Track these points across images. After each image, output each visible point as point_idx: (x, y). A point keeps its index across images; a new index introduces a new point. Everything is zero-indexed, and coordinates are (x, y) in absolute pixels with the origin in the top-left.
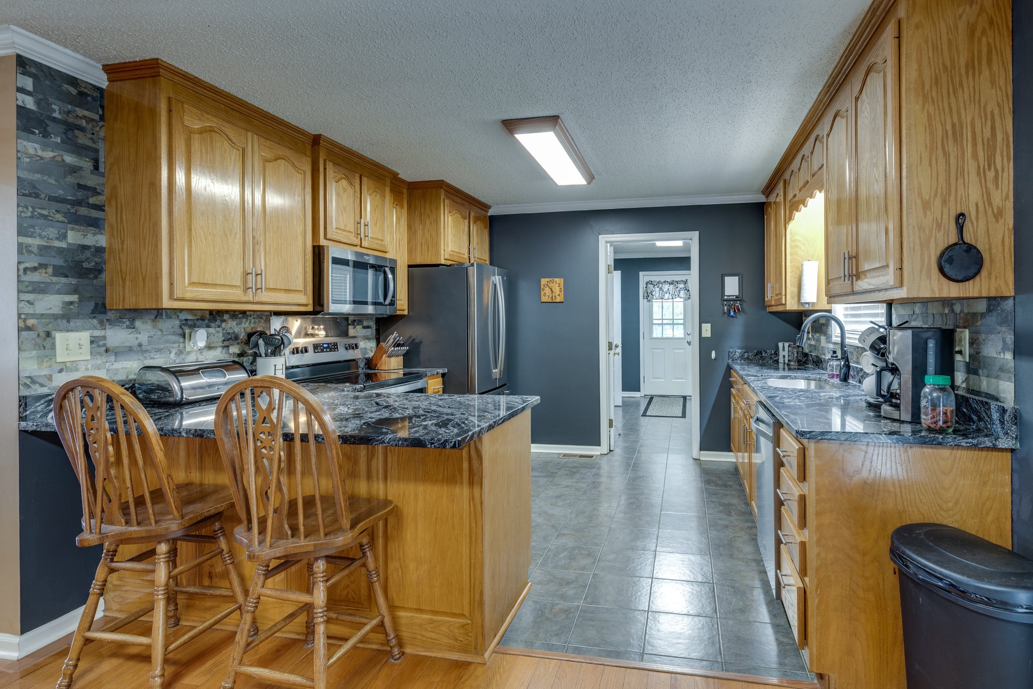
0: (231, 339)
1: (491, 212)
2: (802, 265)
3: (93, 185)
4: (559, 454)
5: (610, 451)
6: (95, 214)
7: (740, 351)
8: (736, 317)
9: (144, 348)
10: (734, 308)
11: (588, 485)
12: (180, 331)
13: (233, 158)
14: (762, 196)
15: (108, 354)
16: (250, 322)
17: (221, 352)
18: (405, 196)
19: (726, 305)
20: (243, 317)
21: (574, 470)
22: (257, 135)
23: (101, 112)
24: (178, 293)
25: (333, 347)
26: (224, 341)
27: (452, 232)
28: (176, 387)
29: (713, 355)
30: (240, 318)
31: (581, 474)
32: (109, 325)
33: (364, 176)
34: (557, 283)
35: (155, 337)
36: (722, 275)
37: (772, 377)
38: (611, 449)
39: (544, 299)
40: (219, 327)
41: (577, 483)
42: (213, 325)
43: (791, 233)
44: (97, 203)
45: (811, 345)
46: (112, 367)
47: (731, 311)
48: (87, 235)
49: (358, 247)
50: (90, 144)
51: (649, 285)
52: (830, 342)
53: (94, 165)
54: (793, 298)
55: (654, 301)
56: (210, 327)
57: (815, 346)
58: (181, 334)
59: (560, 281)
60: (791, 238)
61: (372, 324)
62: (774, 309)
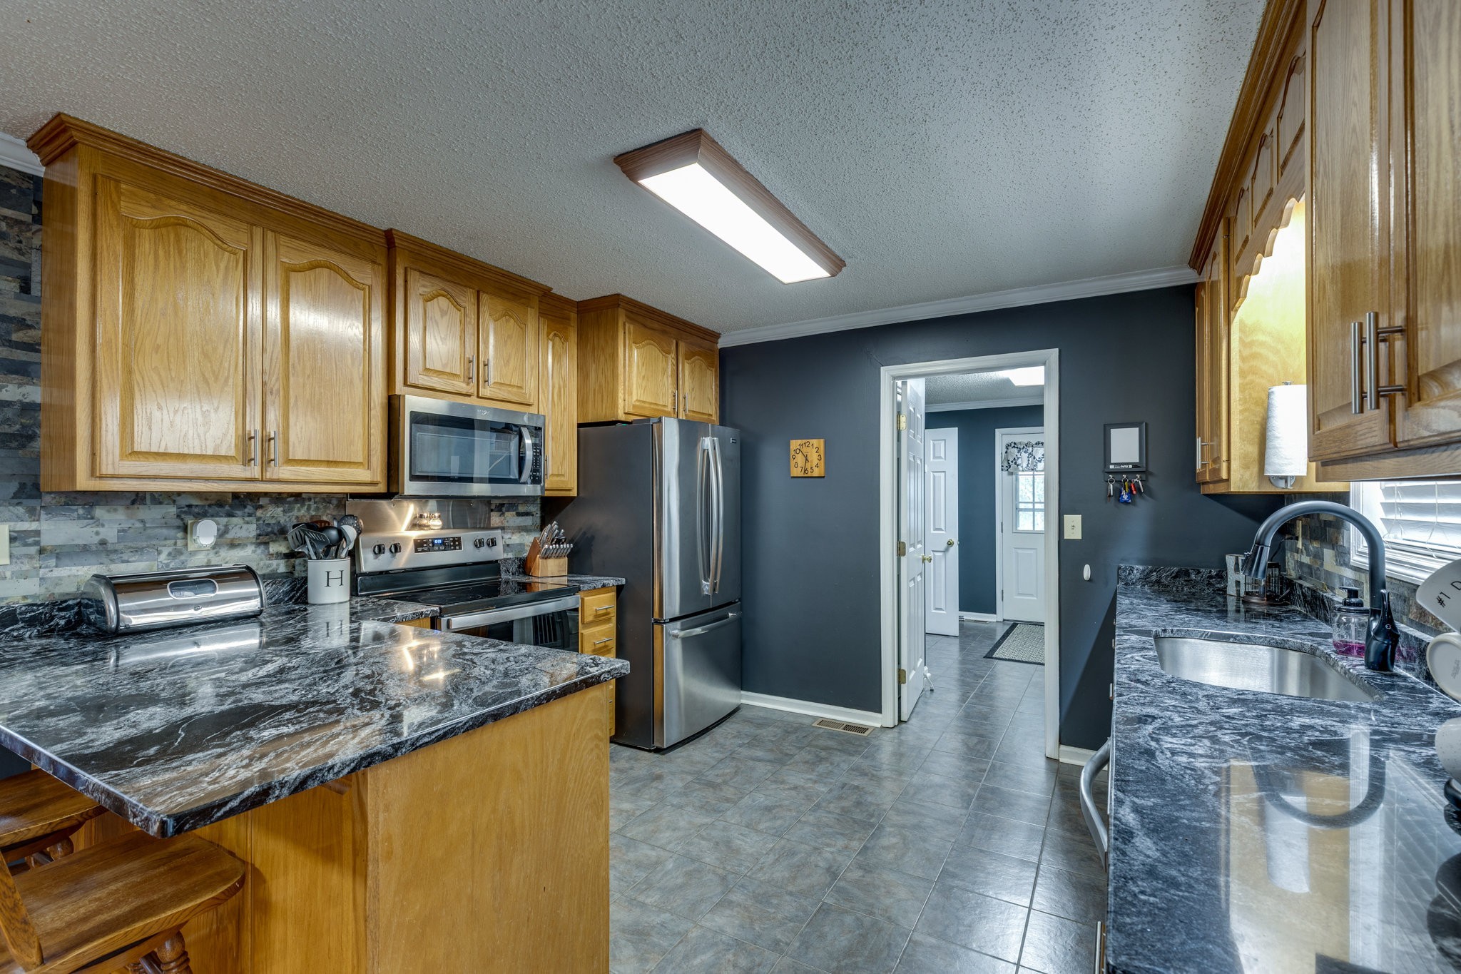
0: (272, 532)
1: (722, 344)
2: (1269, 395)
3: (19, 315)
4: (815, 718)
5: (900, 721)
6: (21, 355)
7: (1141, 568)
8: (1133, 503)
9: (110, 547)
10: (1130, 488)
11: (831, 790)
12: (179, 522)
13: (222, 266)
14: (1191, 270)
15: (42, 556)
16: (309, 509)
17: (254, 552)
18: (574, 323)
19: (1111, 481)
20: (296, 501)
21: (823, 754)
22: (272, 231)
23: (35, 210)
24: (106, 469)
25: (455, 544)
26: (259, 535)
27: (639, 373)
28: (111, 608)
29: (1087, 572)
30: (289, 503)
31: (832, 764)
32: (47, 514)
33: (484, 292)
34: (815, 446)
35: (131, 530)
36: (1105, 425)
37: (1189, 635)
38: (903, 719)
39: (796, 472)
40: (250, 515)
41: (815, 782)
42: (239, 513)
43: (1242, 330)
44: (26, 339)
45: (1301, 564)
46: (49, 575)
47: (1124, 492)
48: (7, 386)
49: (474, 398)
50: (14, 256)
51: (1011, 450)
52: (1346, 564)
53: (21, 287)
54: (1246, 466)
55: (1020, 473)
56: (234, 516)
57: (1309, 567)
58: (178, 527)
59: (818, 443)
60: (1241, 339)
61: (535, 509)
62: (1211, 489)
